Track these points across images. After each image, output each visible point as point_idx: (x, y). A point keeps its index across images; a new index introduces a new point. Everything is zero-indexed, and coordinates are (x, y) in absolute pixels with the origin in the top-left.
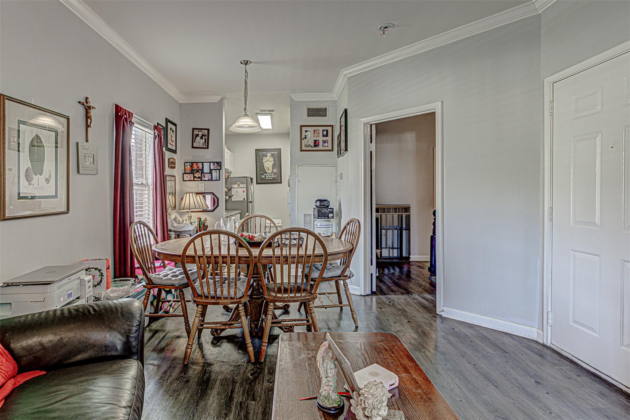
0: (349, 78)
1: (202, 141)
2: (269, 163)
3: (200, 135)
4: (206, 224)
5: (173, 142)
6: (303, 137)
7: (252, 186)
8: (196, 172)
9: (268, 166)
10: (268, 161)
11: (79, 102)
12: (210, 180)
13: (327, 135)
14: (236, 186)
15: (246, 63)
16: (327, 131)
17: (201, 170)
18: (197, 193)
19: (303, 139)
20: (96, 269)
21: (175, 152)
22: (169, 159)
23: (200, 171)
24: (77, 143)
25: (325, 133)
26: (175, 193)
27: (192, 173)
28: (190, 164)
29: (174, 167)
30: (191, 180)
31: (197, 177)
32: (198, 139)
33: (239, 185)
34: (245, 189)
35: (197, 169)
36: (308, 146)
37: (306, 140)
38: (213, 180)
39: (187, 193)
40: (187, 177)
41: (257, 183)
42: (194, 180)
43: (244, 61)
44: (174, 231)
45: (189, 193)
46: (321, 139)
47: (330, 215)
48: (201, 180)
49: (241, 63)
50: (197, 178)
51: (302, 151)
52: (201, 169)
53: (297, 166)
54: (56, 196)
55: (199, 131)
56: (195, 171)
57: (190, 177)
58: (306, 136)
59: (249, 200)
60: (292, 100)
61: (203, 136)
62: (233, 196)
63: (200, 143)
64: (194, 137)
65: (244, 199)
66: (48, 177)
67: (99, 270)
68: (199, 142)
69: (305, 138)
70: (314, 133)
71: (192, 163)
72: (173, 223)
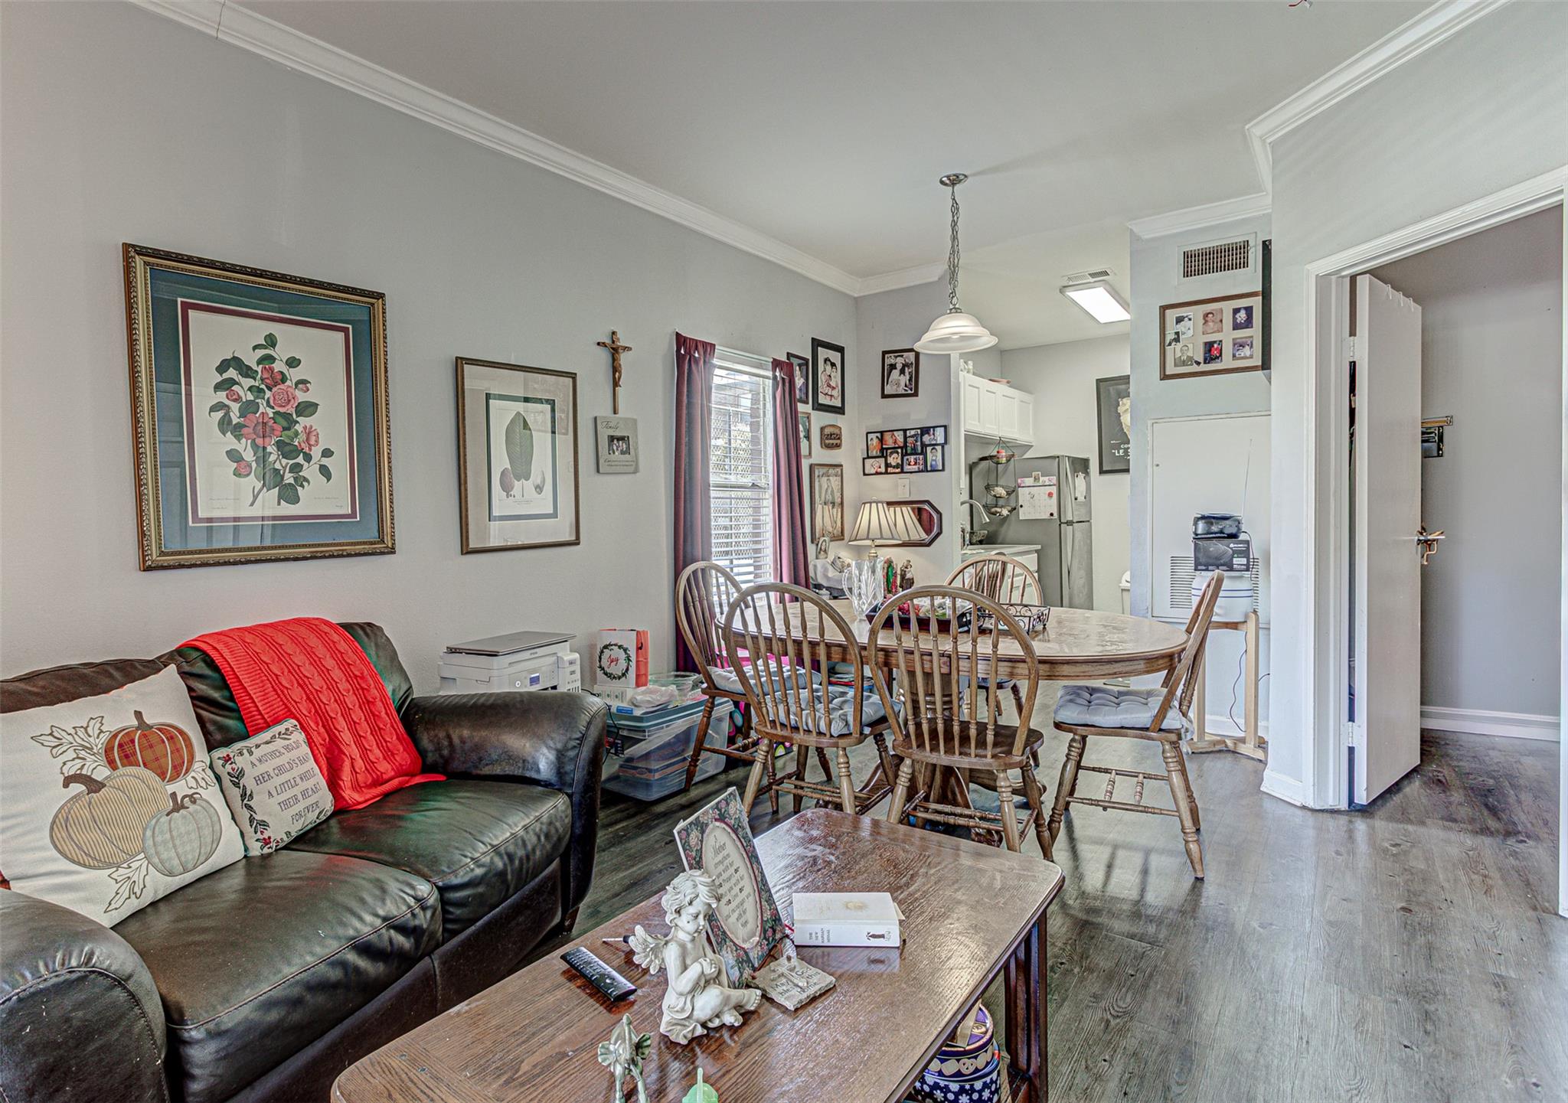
0: (1273, 145)
1: (904, 379)
3: (899, 366)
4: (908, 576)
5: (834, 388)
6: (1170, 336)
7: (1081, 481)
8: (891, 453)
11: (599, 344)
12: (922, 471)
13: (1248, 323)
14: (1029, 481)
15: (954, 180)
16: (1249, 310)
17: (901, 448)
18: (889, 504)
19: (1170, 344)
20: (620, 647)
21: (840, 410)
22: (822, 429)
23: (899, 450)
24: (596, 418)
25: (1242, 316)
26: (842, 503)
27: (882, 456)
28: (879, 435)
29: (838, 446)
30: (881, 473)
31: (894, 464)
32: (895, 373)
33: (1036, 479)
34: (1054, 490)
35: (893, 446)
36: (1184, 364)
37: (1179, 346)
38: (928, 471)
39: (865, 503)
40: (872, 465)
41: (1102, 472)
42: (886, 473)
43: (948, 177)
44: (828, 589)
45: (871, 503)
46: (1227, 336)
47: (1236, 561)
48: (902, 472)
49: (942, 182)
50: (894, 467)
51: (1165, 377)
52: (902, 445)
53: (1150, 423)
54: (554, 515)
55: (896, 357)
56: (889, 451)
57: (878, 465)
58: (1177, 333)
59: (1065, 517)
60: (1135, 238)
61: (904, 366)
62: (1021, 506)
63: (898, 385)
64: (887, 370)
65: (1052, 515)
66: (539, 482)
67: (625, 650)
68: (899, 381)
69: (1177, 340)
70: (1206, 322)
71: (882, 433)
72: (826, 570)
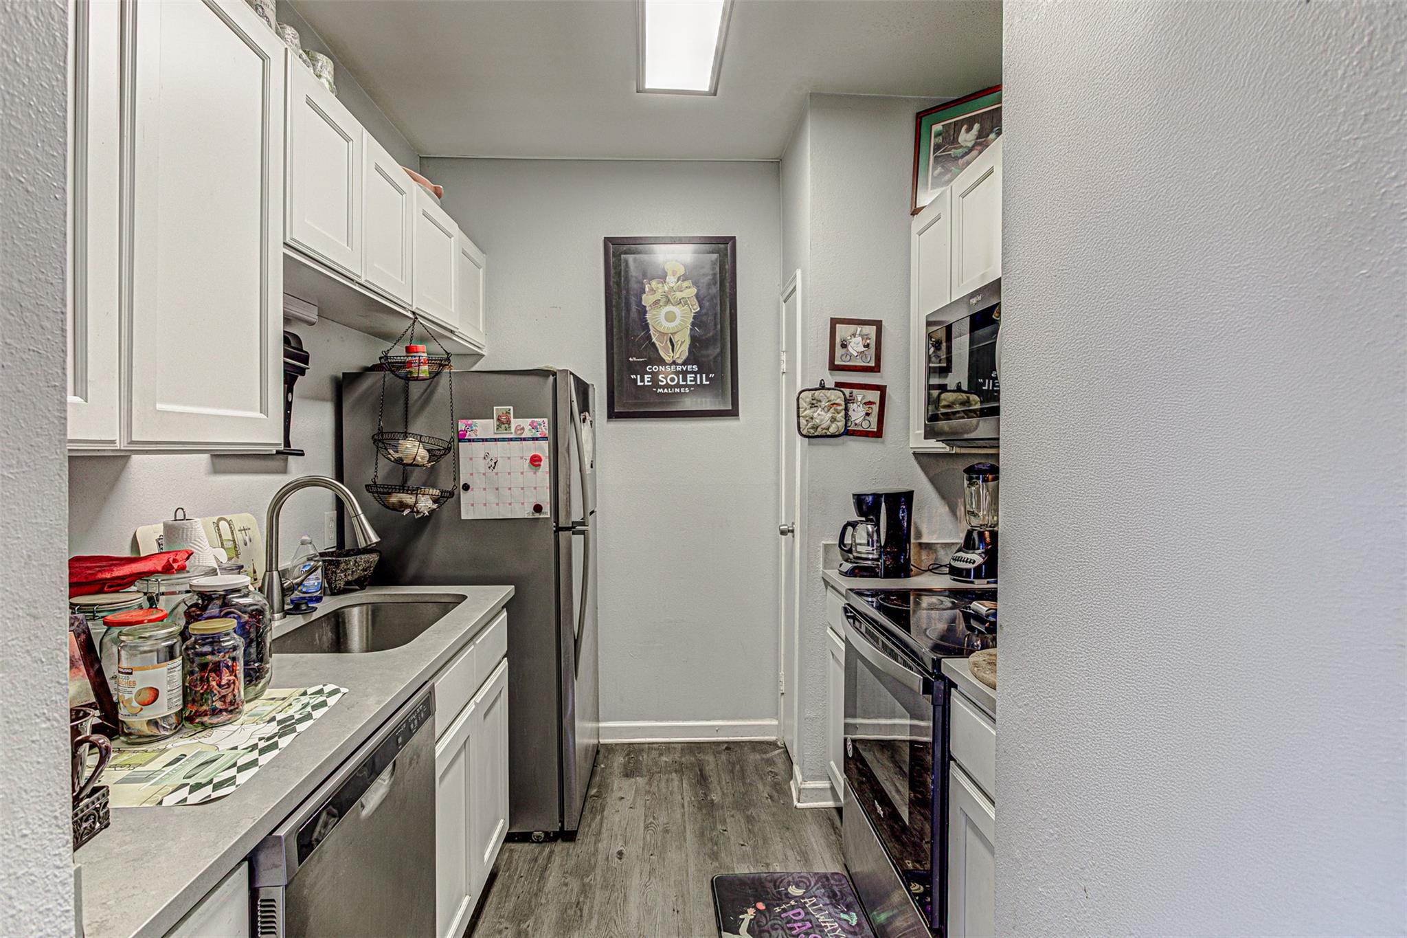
2: (676, 310)
7: (585, 431)
9: (667, 326)
10: (668, 301)
14: (483, 427)
33: (503, 422)
34: (543, 449)
41: (612, 415)
59: (569, 513)
62: (466, 488)
65: (537, 509)
